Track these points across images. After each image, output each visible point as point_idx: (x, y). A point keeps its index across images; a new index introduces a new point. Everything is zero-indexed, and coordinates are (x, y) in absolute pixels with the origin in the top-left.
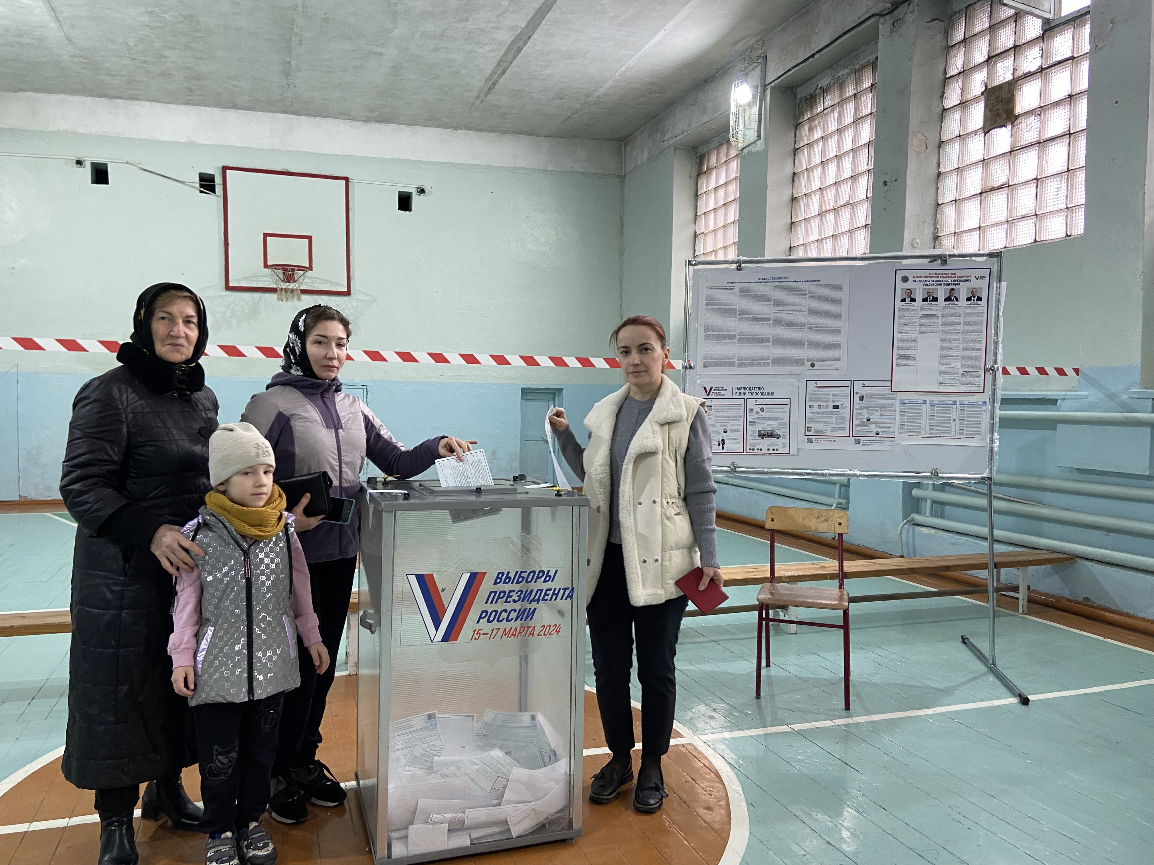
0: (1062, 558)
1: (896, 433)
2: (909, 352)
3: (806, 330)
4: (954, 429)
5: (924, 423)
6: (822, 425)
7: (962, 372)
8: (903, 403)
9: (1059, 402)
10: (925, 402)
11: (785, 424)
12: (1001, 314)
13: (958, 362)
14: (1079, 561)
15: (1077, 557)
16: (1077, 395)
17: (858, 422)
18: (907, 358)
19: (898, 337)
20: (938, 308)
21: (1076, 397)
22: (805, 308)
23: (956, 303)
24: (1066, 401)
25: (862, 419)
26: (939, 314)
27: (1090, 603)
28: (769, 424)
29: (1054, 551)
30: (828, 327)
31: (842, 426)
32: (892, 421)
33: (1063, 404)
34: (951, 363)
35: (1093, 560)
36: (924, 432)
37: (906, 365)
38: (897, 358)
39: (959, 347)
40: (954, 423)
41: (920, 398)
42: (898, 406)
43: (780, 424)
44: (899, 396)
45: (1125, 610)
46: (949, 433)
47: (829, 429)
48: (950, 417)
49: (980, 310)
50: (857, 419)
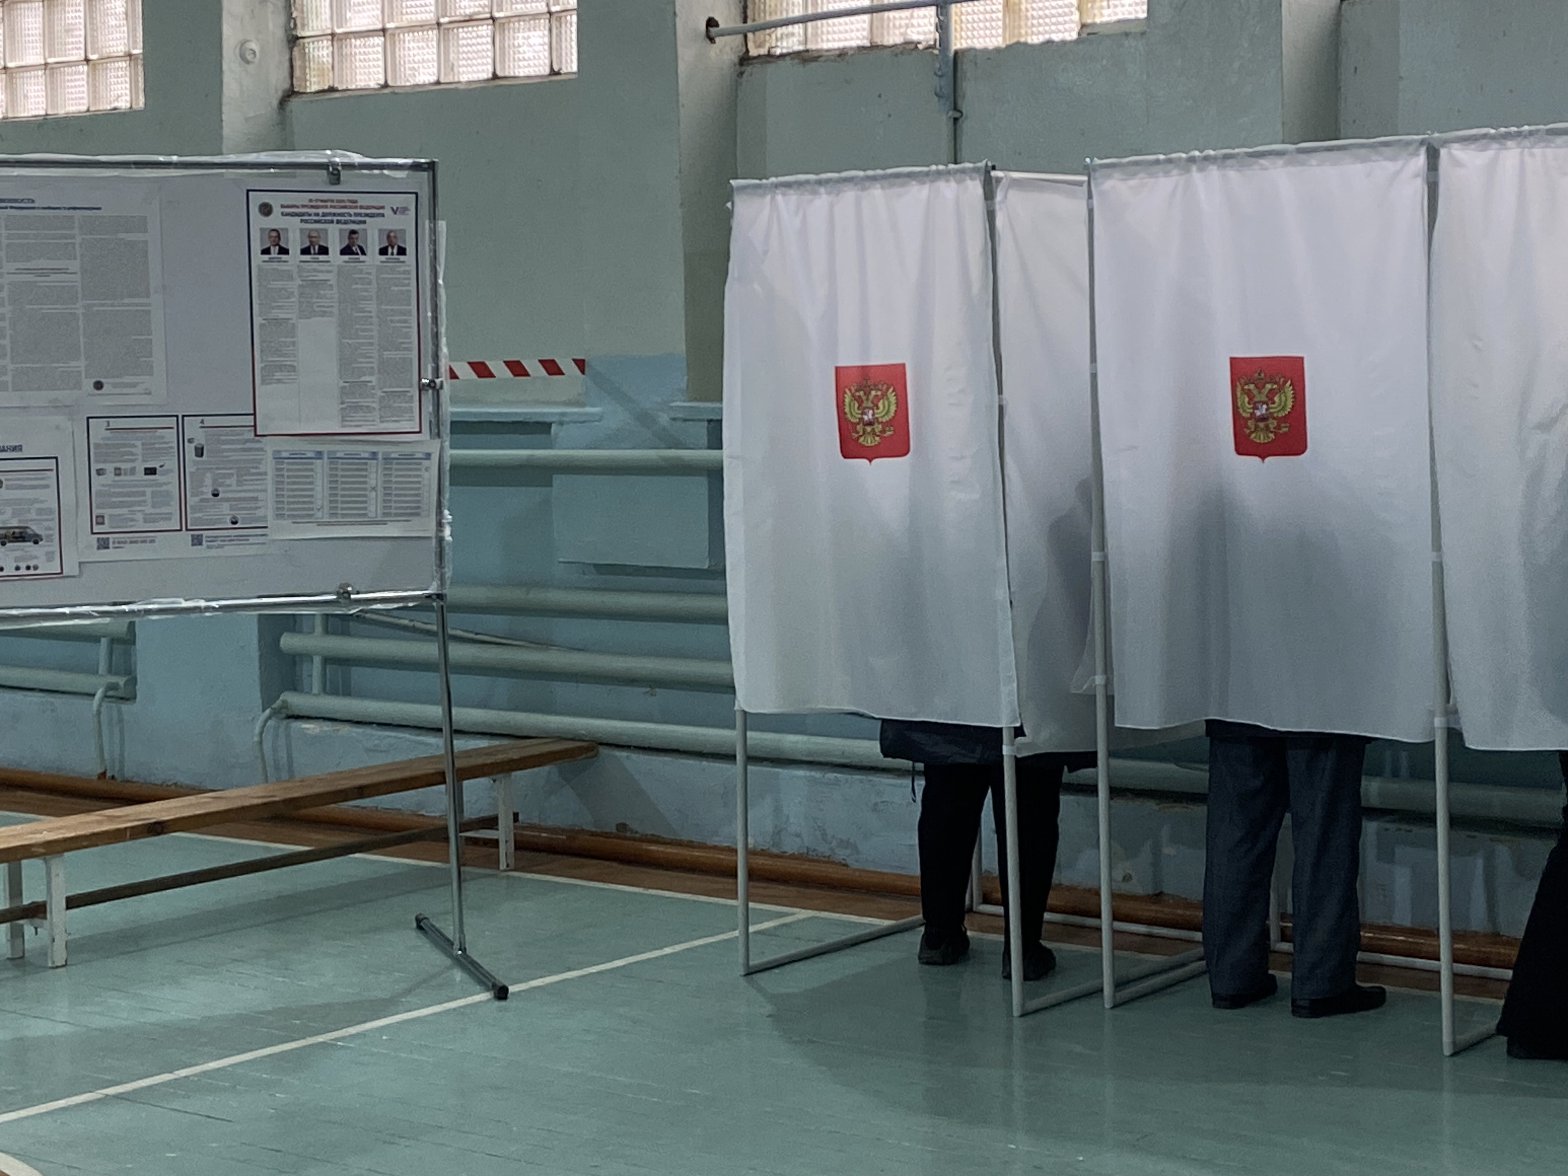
0: (573, 749)
1: (270, 518)
2: (284, 355)
3: (80, 311)
4: (374, 509)
5: (320, 496)
6: (124, 511)
7: (380, 393)
8: (278, 458)
9: (554, 428)
10: (319, 455)
11: (50, 511)
12: (440, 281)
13: (371, 374)
14: (604, 751)
15: (601, 744)
16: (586, 414)
17: (196, 499)
18: (281, 368)
19: (262, 326)
20: (329, 268)
21: (583, 419)
22: (74, 265)
23: (362, 258)
24: (565, 426)
25: (202, 493)
26: (332, 278)
27: (628, 834)
28: (14, 515)
29: (560, 738)
30: (124, 305)
31: (164, 510)
32: (261, 495)
33: (561, 434)
34: (360, 377)
35: (629, 747)
36: (319, 514)
37: (279, 381)
38: (262, 368)
39: (372, 344)
40: (373, 494)
41: (308, 447)
42: (268, 466)
43: (40, 511)
44: (270, 446)
45: (685, 837)
46: (365, 515)
47: (139, 516)
48: (365, 483)
49: (405, 272)
50: (193, 495)
